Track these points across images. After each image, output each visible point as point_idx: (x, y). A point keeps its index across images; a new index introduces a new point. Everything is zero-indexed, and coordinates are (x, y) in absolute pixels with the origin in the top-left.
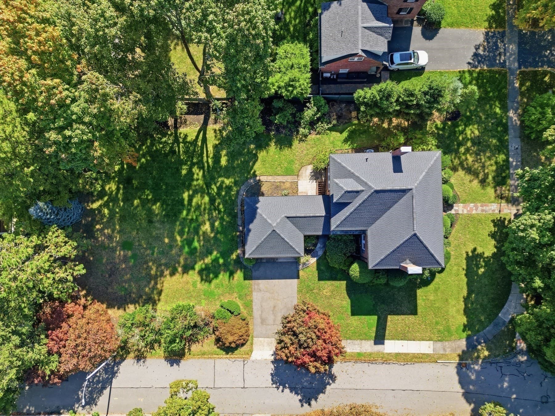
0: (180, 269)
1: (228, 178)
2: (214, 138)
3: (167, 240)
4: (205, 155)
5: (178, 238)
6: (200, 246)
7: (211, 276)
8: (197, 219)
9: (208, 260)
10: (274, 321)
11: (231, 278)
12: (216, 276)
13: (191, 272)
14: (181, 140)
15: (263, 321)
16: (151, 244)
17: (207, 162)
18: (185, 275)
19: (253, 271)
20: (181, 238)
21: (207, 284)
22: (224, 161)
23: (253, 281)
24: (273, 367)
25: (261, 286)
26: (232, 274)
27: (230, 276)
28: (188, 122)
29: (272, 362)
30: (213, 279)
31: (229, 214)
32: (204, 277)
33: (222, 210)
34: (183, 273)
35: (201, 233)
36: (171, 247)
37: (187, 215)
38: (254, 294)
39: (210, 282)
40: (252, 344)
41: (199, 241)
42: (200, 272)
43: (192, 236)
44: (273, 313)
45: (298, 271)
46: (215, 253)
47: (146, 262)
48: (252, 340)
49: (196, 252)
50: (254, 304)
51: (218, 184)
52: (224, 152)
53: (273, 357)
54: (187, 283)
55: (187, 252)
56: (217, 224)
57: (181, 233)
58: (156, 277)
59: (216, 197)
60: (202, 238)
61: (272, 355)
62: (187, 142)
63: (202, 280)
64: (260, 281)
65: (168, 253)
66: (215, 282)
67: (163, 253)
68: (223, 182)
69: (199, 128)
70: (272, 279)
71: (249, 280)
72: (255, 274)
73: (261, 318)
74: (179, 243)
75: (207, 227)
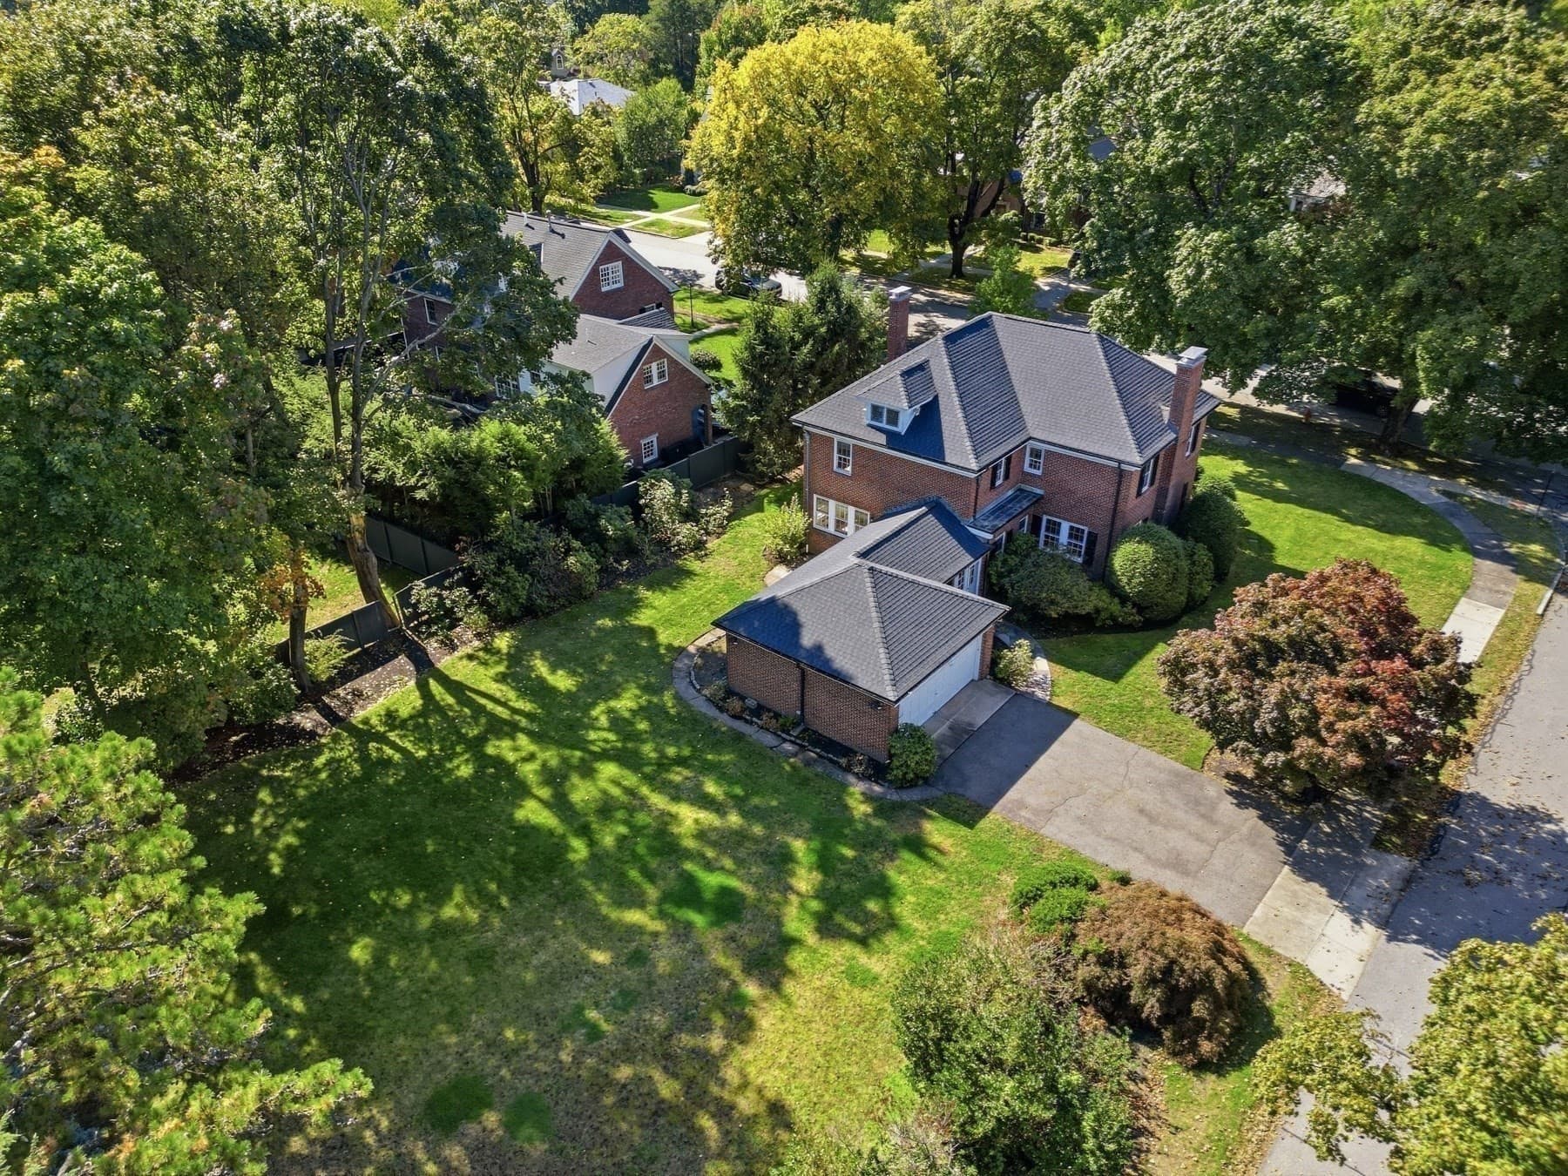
0: (751, 989)
1: (617, 696)
2: (481, 669)
3: (600, 957)
4: (490, 706)
5: (634, 916)
6: (731, 873)
7: (873, 906)
8: (637, 830)
9: (805, 880)
10: (1199, 838)
11: (932, 853)
12: (885, 891)
13: (796, 959)
14: (382, 729)
15: (1178, 864)
16: (554, 1014)
17: (515, 711)
18: (789, 986)
19: (960, 791)
20: (641, 905)
21: (891, 939)
22: (562, 681)
23: (996, 808)
24: (1420, 948)
25: (1031, 800)
26: (918, 846)
27: (923, 856)
28: (368, 691)
29: (1390, 939)
30: (887, 908)
31: (717, 746)
32: (857, 930)
33: (686, 752)
34: (776, 986)
35: (690, 843)
36: (638, 958)
37: (592, 843)
38: (1048, 831)
39: (892, 923)
40: (1268, 952)
41: (709, 866)
42: (827, 927)
43: (672, 874)
44: (1165, 827)
45: (1049, 704)
46: (799, 846)
47: (602, 1082)
48: (1248, 939)
49: (742, 897)
50: (1087, 853)
51: (604, 721)
52: (541, 668)
53: (1366, 925)
54: (832, 997)
55: (713, 924)
56: (711, 788)
57: (629, 897)
58: (697, 1095)
59: (630, 745)
60: (710, 853)
61: (1357, 921)
62: (404, 721)
63: (863, 941)
64: (1013, 794)
65: (651, 983)
66: (904, 910)
67: (628, 999)
68: (610, 711)
69: (412, 683)
70: (1028, 767)
71: (983, 815)
72: (974, 791)
73: (1166, 865)
74: (657, 926)
75: (689, 817)
